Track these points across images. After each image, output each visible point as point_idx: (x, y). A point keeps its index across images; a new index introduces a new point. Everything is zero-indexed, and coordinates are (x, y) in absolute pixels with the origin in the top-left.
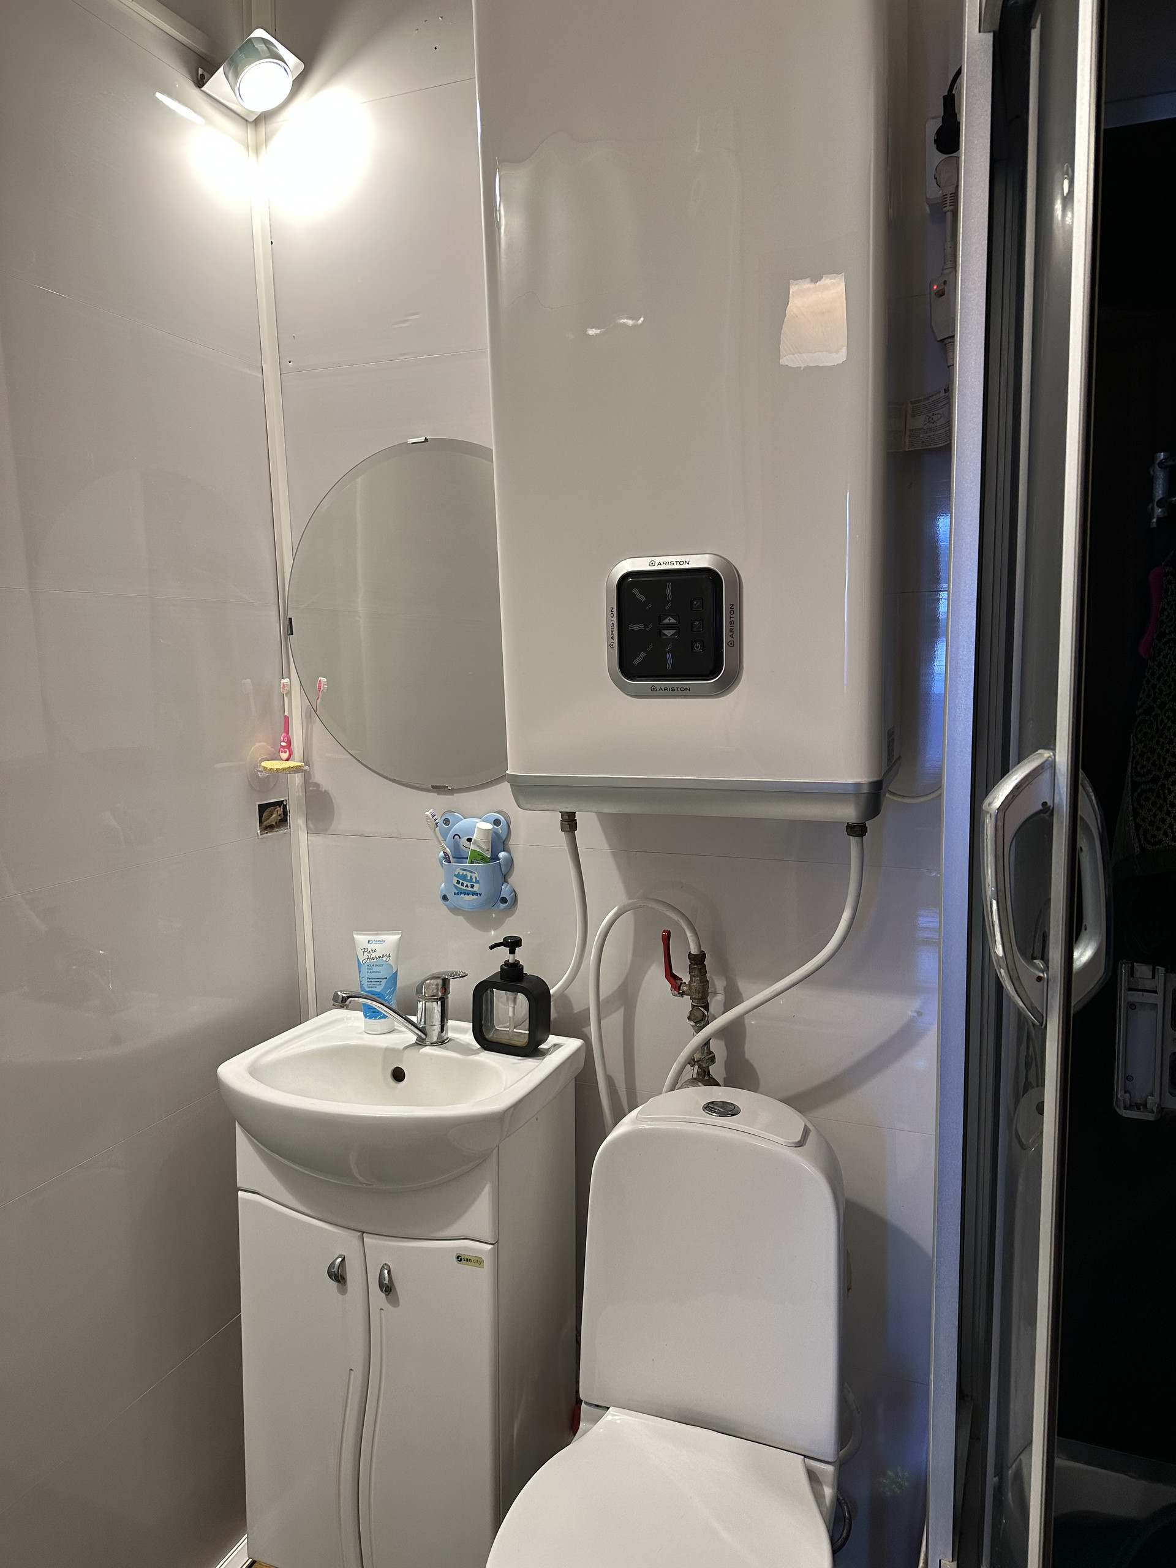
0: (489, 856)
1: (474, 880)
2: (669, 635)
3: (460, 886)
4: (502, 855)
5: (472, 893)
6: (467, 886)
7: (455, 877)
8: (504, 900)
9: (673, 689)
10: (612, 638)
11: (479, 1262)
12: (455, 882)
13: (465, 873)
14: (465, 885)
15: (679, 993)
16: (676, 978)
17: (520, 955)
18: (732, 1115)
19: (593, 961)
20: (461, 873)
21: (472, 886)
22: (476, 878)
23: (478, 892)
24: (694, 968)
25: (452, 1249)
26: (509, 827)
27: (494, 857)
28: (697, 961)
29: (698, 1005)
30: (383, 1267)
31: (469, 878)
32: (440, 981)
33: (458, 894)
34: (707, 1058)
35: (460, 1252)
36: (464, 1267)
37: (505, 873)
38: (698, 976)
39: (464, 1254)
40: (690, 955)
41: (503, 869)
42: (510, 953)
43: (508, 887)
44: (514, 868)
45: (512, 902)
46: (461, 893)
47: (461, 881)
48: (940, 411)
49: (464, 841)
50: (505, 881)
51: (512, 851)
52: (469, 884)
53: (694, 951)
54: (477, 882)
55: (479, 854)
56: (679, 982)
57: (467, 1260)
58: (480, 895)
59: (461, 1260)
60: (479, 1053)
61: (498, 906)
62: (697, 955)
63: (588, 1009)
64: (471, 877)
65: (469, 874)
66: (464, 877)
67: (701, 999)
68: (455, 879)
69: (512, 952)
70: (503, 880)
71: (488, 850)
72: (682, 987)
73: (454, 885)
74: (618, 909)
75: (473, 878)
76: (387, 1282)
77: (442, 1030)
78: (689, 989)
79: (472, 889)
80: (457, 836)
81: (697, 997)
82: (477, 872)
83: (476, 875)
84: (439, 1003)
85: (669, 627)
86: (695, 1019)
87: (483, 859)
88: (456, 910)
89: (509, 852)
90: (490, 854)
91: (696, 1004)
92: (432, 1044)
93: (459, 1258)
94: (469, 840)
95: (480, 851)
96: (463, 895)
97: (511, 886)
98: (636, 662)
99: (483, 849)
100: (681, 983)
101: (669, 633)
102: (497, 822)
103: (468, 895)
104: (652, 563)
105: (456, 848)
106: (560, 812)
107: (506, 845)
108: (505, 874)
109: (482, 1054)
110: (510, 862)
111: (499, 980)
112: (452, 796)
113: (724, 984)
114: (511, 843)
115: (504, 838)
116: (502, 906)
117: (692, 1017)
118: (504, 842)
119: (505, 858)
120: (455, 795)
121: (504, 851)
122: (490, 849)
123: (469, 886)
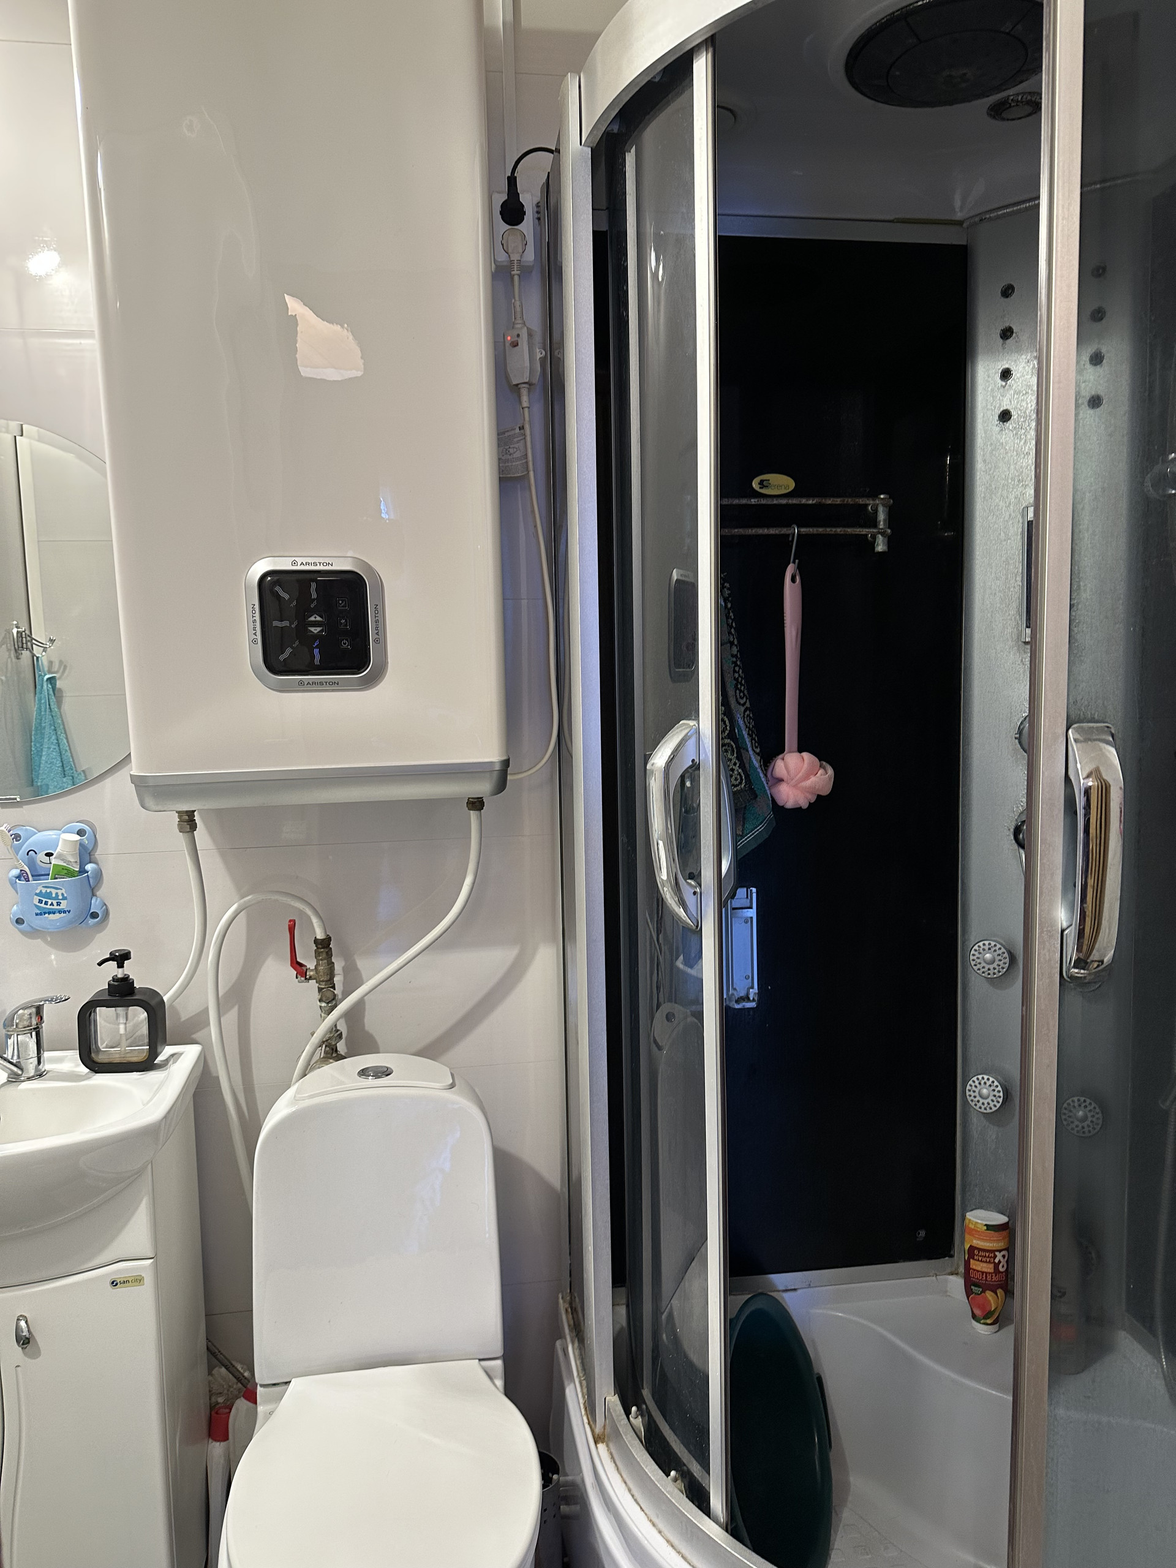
0: (77, 870)
1: (60, 897)
2: (316, 632)
3: (43, 905)
4: (89, 867)
5: (59, 911)
6: (52, 904)
7: (35, 896)
8: (94, 915)
9: (321, 684)
10: (255, 634)
11: (139, 1280)
12: (36, 902)
13: (48, 890)
14: (50, 903)
15: (306, 979)
16: (301, 965)
17: (130, 969)
18: (387, 1075)
19: (211, 961)
20: (44, 891)
21: (59, 904)
22: (63, 894)
23: (66, 910)
24: (322, 952)
25: (107, 1275)
26: (95, 836)
27: (83, 871)
28: (324, 946)
29: (326, 987)
30: (18, 1320)
31: (54, 895)
32: (34, 1010)
33: (41, 914)
34: (336, 1035)
35: (114, 1277)
36: (120, 1290)
37: (93, 885)
38: (325, 959)
39: (117, 1277)
40: (316, 941)
41: (91, 883)
42: (118, 967)
43: (98, 901)
44: (103, 880)
45: (103, 915)
46: (45, 913)
47: (44, 900)
48: (516, 446)
49: (41, 856)
50: (93, 895)
51: (99, 862)
52: (55, 902)
53: (320, 935)
54: (64, 898)
55: (64, 868)
56: (304, 969)
57: (124, 1282)
58: (69, 912)
59: (117, 1284)
60: (91, 1077)
61: (87, 923)
62: (324, 939)
63: (207, 1010)
64: (57, 894)
65: (54, 892)
66: (48, 895)
67: (329, 980)
68: (36, 899)
69: (120, 966)
70: (91, 894)
71: (76, 862)
72: (308, 973)
73: (36, 906)
74: (239, 906)
75: (60, 894)
76: (25, 1333)
77: (39, 1062)
78: (316, 973)
79: (58, 907)
80: (32, 852)
81: (325, 979)
82: (63, 887)
83: (63, 891)
84: (34, 1034)
85: (315, 624)
86: (327, 1000)
87: (70, 873)
88: (33, 933)
89: (96, 863)
90: (78, 866)
91: (323, 987)
92: (29, 1079)
93: (114, 1284)
94: (49, 855)
95: (65, 864)
96: (47, 915)
97: (101, 900)
98: (282, 657)
99: (69, 862)
100: (307, 969)
101: (315, 630)
102: (81, 833)
103: (54, 914)
104: (294, 563)
105: (32, 864)
106: (177, 812)
107: (92, 857)
108: (93, 887)
109: (95, 1077)
110: (99, 875)
111: (107, 997)
112: (21, 809)
113: (343, 964)
114: (98, 854)
115: (91, 849)
116: (92, 921)
117: (324, 999)
118: (89, 853)
119: (94, 870)
120: (24, 807)
121: (90, 862)
122: (78, 861)
123: (55, 904)
